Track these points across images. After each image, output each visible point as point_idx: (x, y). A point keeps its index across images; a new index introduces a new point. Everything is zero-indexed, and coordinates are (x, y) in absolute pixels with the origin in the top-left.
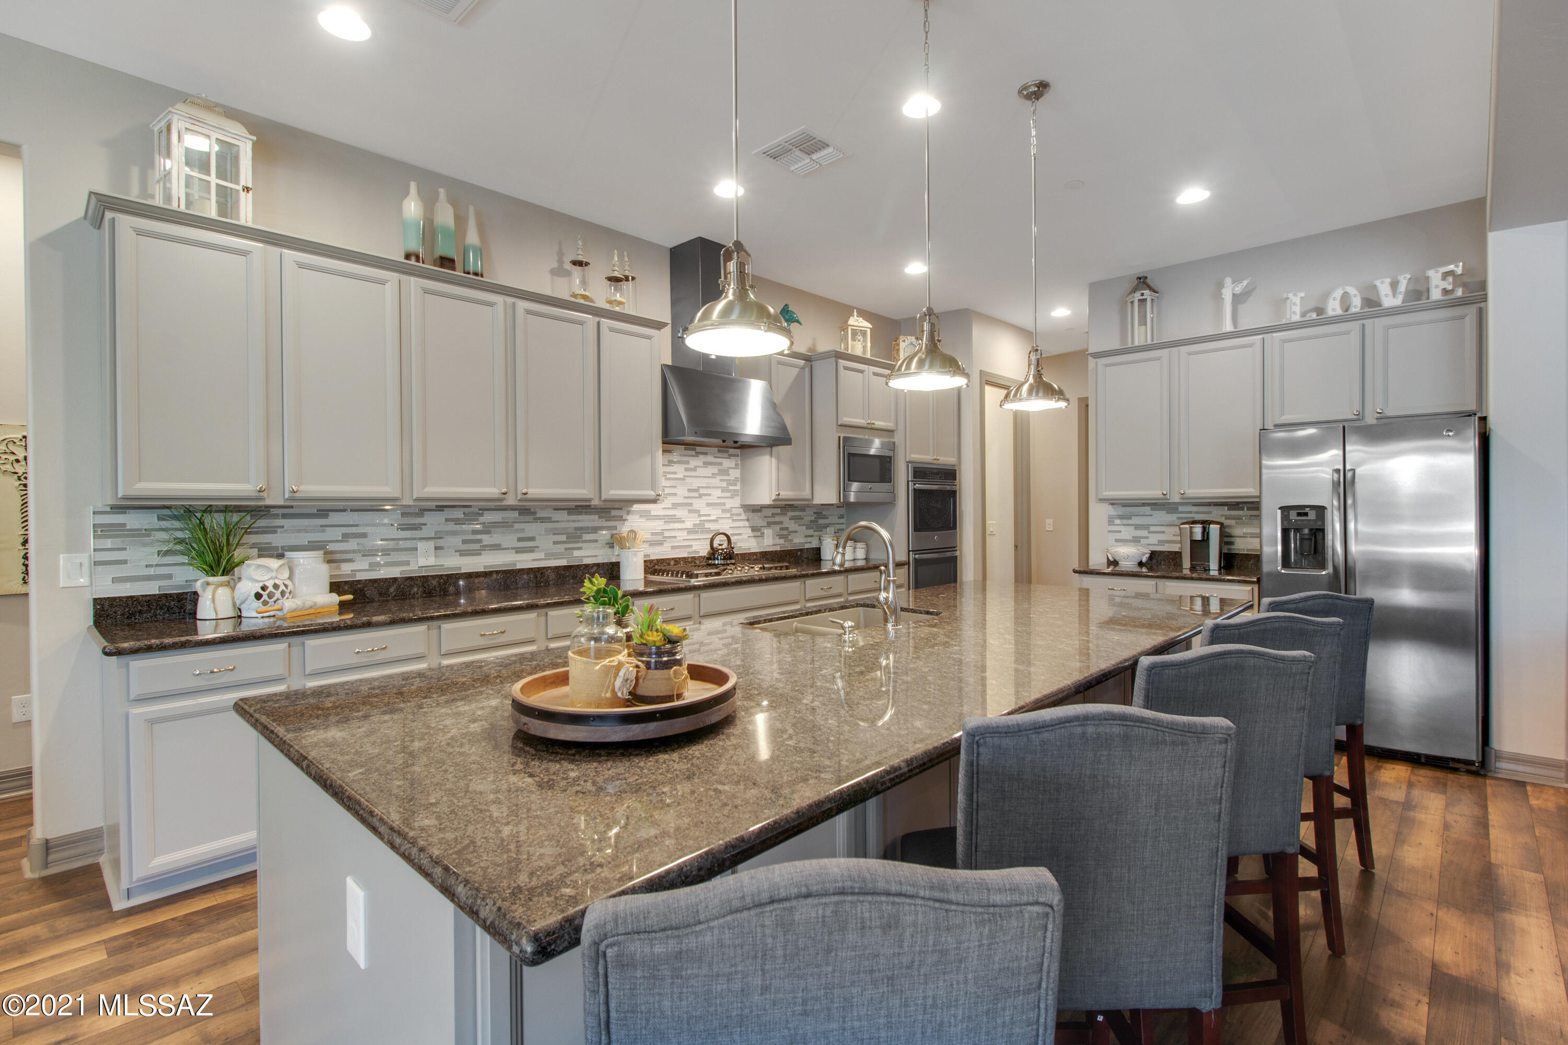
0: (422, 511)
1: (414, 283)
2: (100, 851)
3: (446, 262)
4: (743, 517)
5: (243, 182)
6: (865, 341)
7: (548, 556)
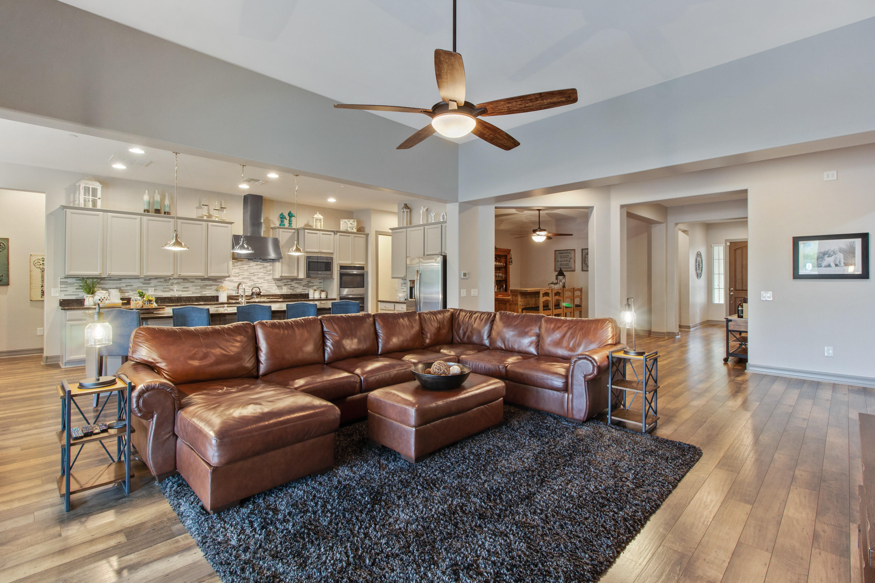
0: (150, 279)
1: (145, 218)
2: (59, 361)
3: (158, 211)
4: (273, 282)
5: (98, 197)
6: (321, 223)
7: (193, 293)
